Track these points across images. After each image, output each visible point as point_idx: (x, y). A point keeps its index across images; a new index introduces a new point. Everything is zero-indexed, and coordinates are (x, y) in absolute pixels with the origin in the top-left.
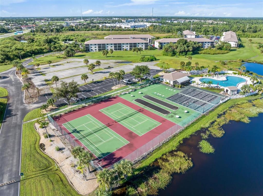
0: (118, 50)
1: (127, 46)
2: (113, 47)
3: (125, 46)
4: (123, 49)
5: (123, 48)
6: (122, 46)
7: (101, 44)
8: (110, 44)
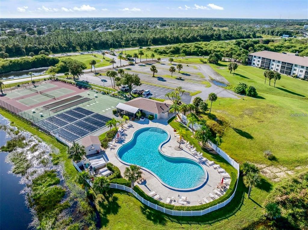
0: (285, 74)
1: (301, 71)
2: (280, 66)
3: (297, 70)
4: (293, 74)
5: (294, 72)
6: (293, 69)
7: (265, 58)
8: (277, 62)
